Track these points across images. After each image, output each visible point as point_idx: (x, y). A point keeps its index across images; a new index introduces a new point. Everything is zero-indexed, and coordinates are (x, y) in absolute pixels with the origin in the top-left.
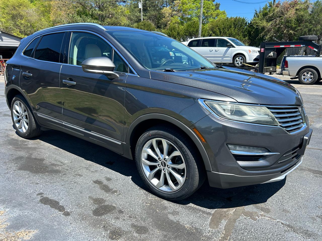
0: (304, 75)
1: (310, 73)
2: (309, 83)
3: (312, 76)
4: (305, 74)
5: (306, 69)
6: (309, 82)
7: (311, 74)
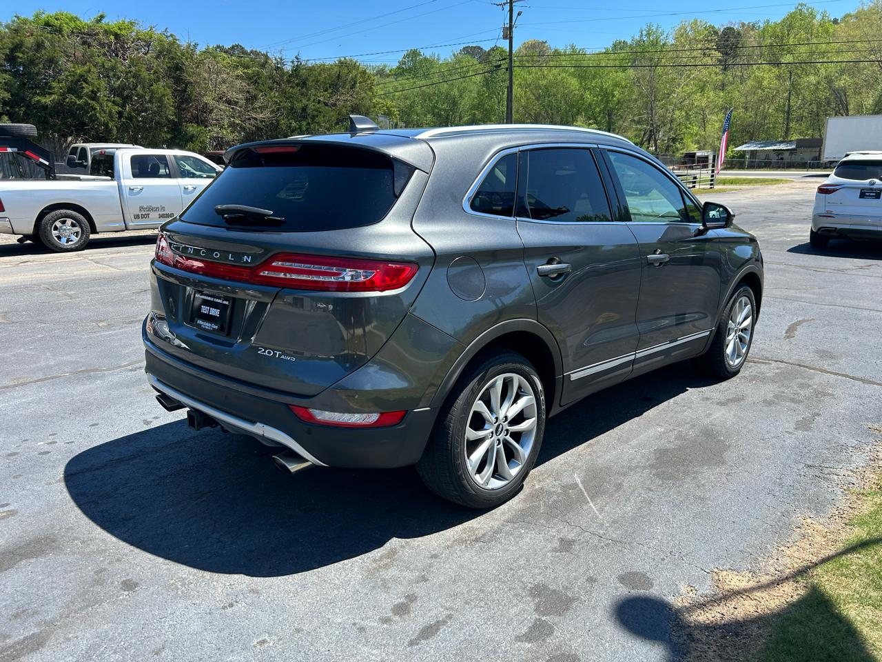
0: (56, 228)
1: (69, 221)
2: (77, 247)
3: (77, 229)
4: (58, 224)
5: (58, 212)
6: (74, 244)
7: (72, 223)
